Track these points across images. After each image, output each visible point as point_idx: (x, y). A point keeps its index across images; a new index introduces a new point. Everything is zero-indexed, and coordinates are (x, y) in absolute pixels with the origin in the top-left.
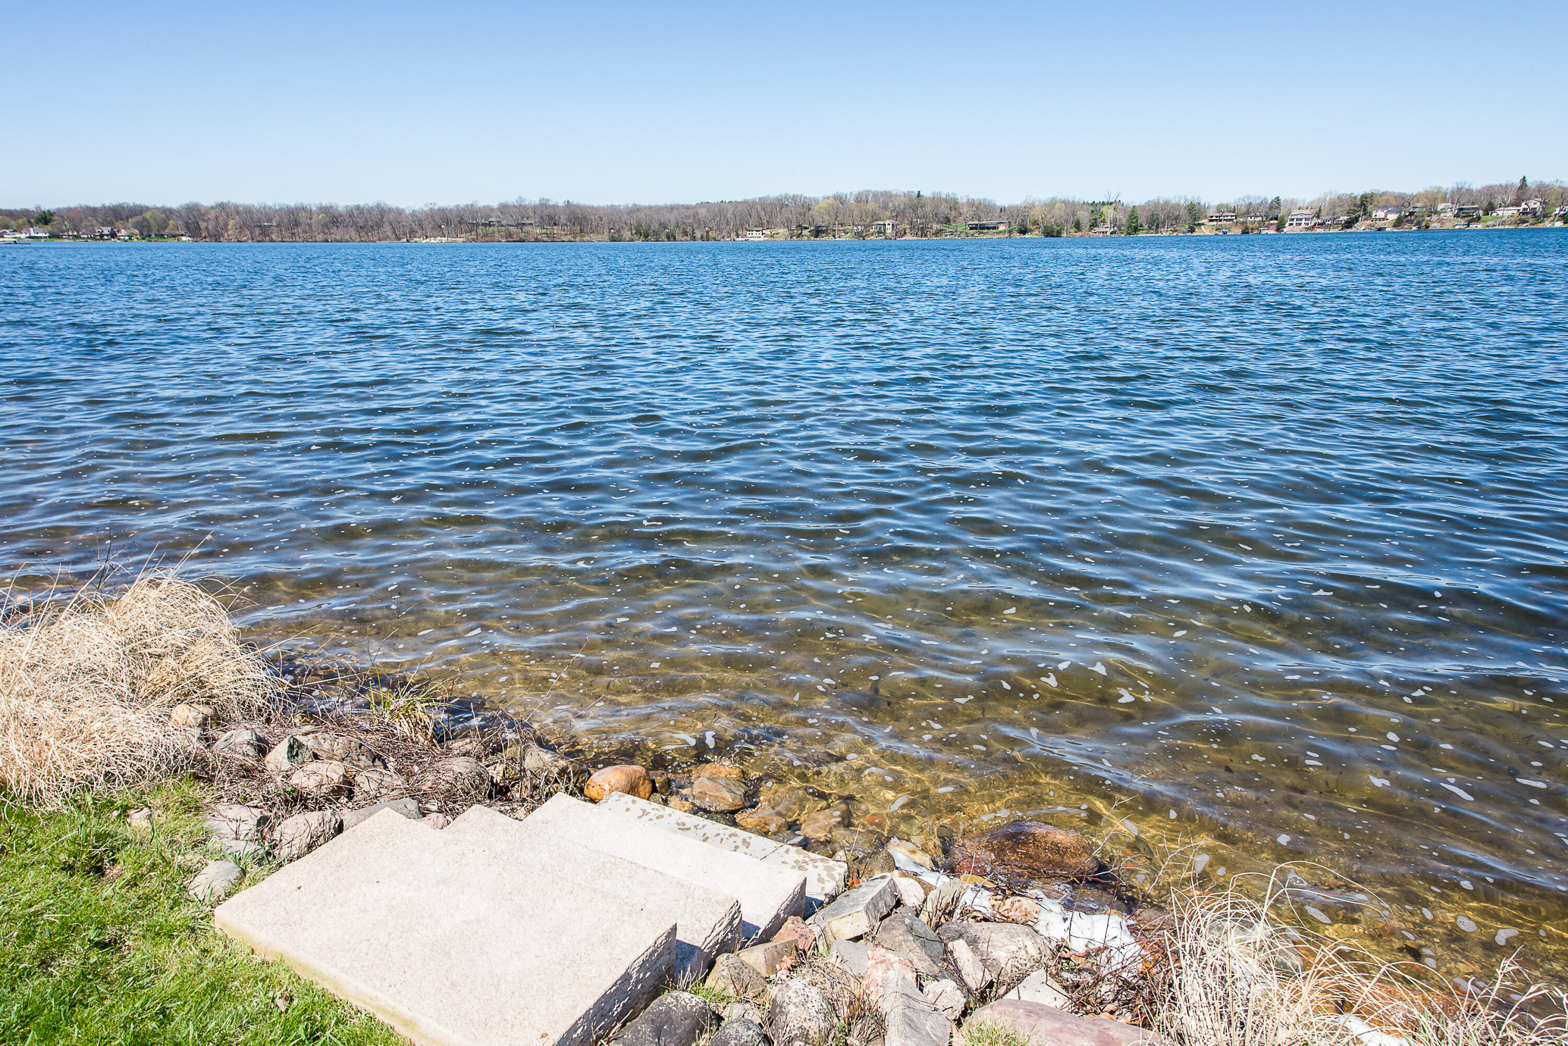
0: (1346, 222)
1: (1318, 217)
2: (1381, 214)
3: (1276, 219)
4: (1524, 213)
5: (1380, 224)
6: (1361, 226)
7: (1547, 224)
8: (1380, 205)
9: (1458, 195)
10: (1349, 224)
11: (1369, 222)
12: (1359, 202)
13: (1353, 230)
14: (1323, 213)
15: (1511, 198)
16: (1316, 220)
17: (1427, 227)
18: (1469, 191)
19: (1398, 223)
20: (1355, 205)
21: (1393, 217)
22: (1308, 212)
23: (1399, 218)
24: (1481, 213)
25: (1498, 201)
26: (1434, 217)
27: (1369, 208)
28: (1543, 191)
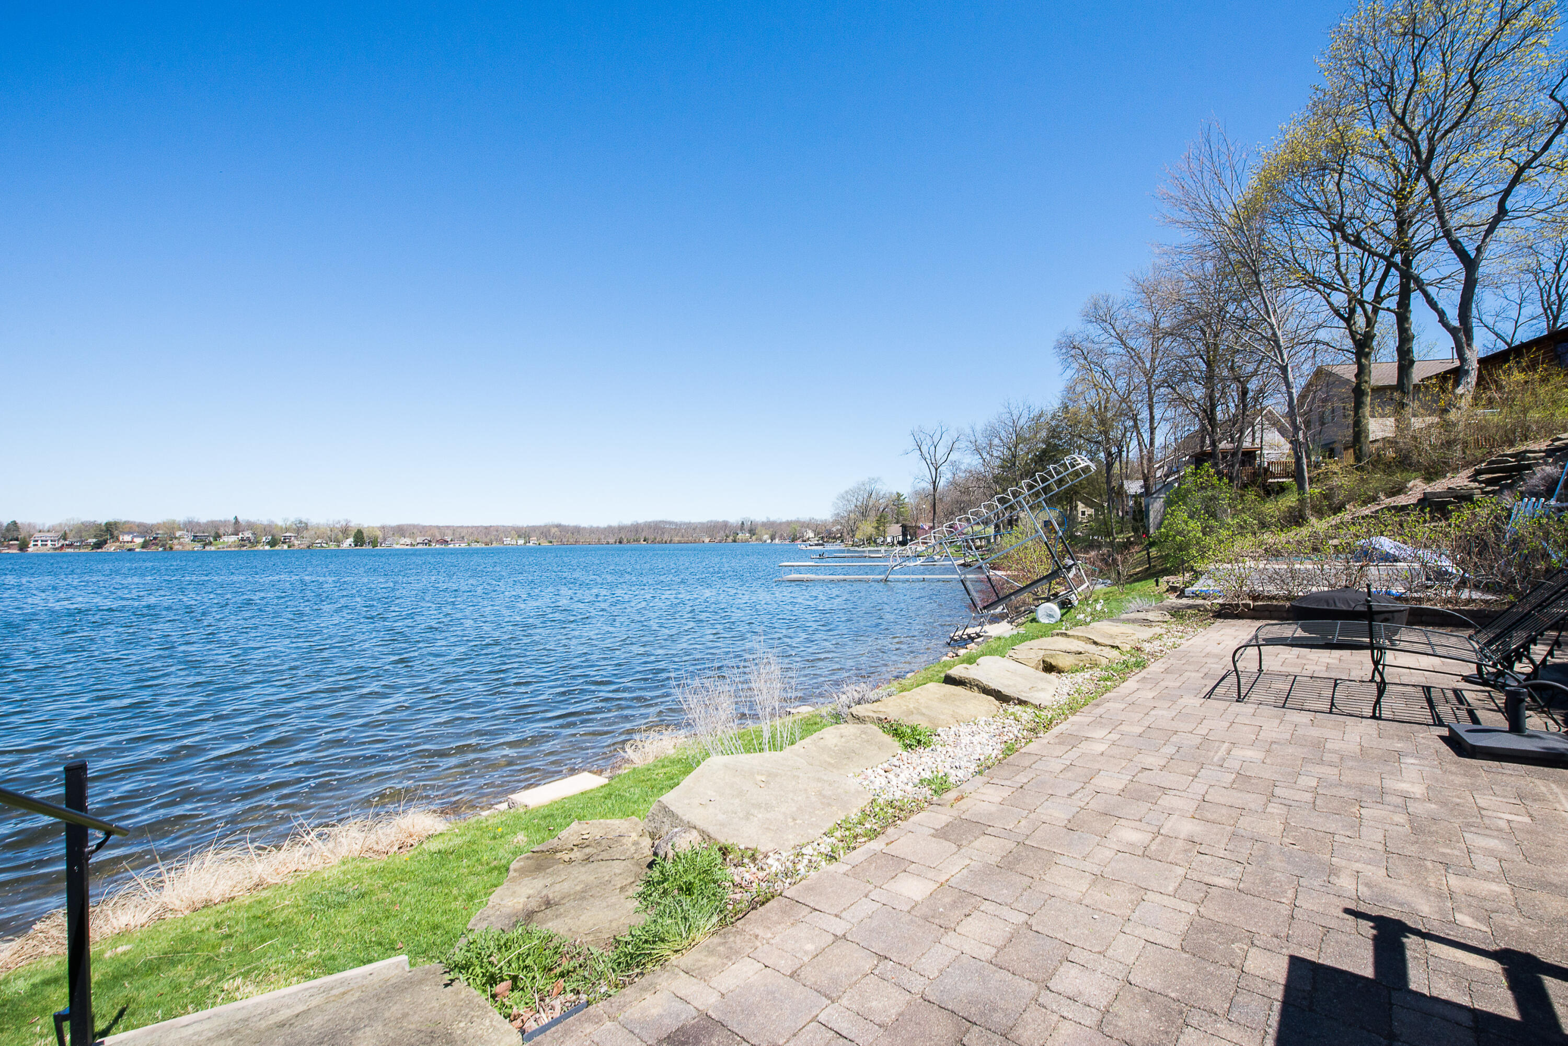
0: (95, 544)
1: (65, 539)
2: (127, 538)
3: (17, 539)
4: (242, 540)
5: (130, 546)
6: (111, 547)
7: (260, 547)
8: (126, 530)
9: (189, 526)
10: (99, 545)
11: (118, 544)
12: (104, 528)
13: (104, 550)
14: (70, 535)
15: (230, 530)
16: (62, 542)
17: (171, 548)
18: (198, 524)
19: (145, 545)
20: (101, 530)
21: (139, 540)
22: (52, 534)
23: (145, 542)
24: (212, 539)
25: (221, 531)
26: (176, 541)
27: (116, 533)
28: (250, 526)
